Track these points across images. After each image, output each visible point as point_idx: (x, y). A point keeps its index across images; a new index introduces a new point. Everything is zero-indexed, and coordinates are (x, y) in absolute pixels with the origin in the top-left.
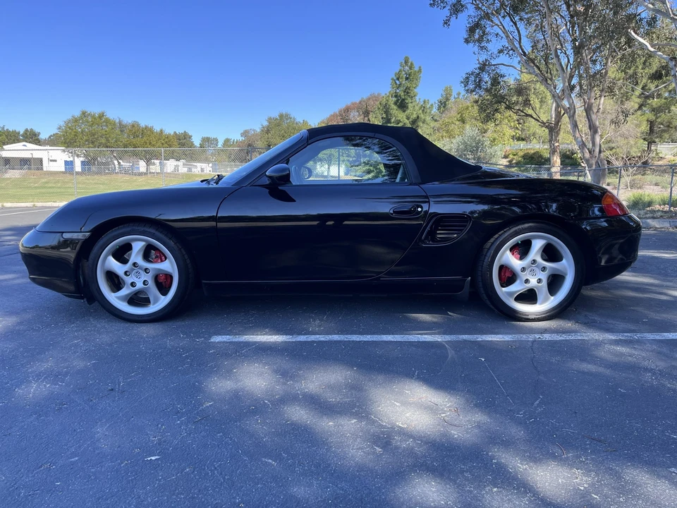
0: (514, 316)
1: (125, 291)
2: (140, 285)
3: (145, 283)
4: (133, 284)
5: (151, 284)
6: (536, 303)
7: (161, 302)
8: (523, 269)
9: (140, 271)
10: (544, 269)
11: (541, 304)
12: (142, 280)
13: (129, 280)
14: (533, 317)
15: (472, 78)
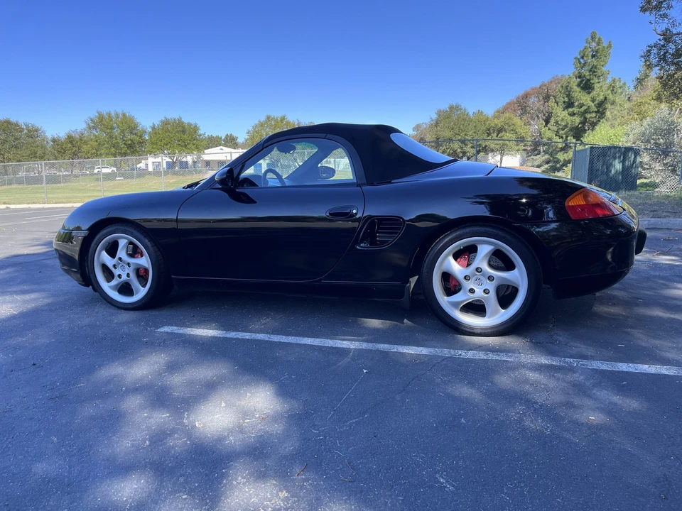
0: (457, 328)
1: (114, 282)
2: (124, 277)
3: (128, 275)
4: (120, 276)
5: (133, 276)
6: (485, 316)
7: (141, 292)
8: (467, 278)
9: (124, 265)
10: (491, 278)
11: (490, 317)
12: (126, 273)
13: (116, 272)
14: (479, 331)
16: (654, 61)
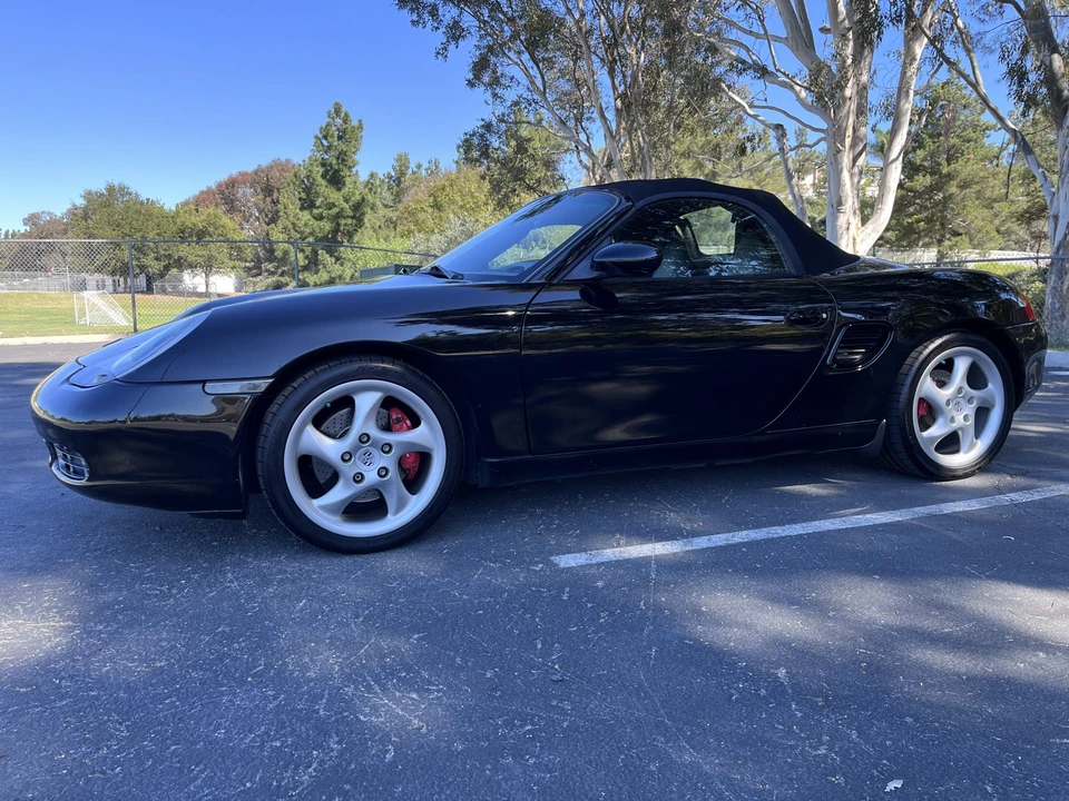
15: (476, 141)
16: (475, 154)
